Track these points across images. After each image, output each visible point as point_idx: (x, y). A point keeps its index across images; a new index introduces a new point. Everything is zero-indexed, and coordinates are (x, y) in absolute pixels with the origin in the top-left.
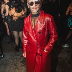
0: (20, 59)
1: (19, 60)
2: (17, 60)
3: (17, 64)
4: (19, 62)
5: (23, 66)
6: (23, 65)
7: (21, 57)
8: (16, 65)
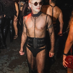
0: (6, 63)
1: (5, 65)
2: (3, 65)
3: (3, 69)
4: (5, 67)
5: (10, 71)
6: (10, 69)
7: (7, 61)
8: (2, 71)
